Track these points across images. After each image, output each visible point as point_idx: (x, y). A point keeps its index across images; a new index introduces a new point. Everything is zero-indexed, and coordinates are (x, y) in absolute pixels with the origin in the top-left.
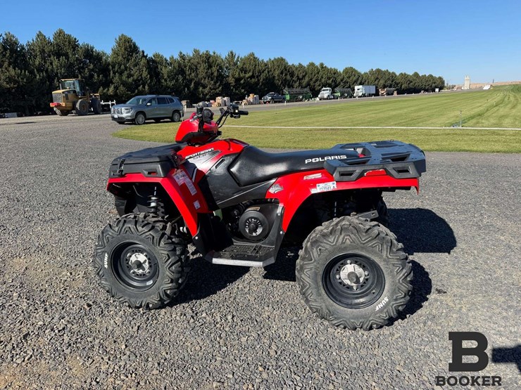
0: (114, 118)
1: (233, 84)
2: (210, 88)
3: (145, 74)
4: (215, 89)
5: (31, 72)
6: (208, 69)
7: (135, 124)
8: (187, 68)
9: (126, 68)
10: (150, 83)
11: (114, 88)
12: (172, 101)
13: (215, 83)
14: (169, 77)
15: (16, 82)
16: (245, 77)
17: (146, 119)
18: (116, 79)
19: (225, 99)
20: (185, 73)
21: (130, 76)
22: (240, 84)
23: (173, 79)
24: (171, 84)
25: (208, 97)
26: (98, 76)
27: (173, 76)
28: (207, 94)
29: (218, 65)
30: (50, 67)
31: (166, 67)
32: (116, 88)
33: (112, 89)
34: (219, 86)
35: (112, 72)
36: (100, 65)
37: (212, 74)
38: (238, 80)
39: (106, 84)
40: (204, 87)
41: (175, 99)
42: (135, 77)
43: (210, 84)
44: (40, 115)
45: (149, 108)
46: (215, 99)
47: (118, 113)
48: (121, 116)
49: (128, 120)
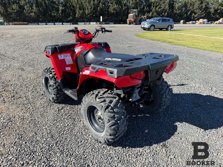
1: (213, 12)
2: (199, 14)
3: (167, 7)
4: (201, 15)
5: (122, 6)
6: (200, 4)
7: (149, 30)
8: (189, 4)
9: (159, 4)
10: (168, 11)
11: (152, 13)
12: (169, 20)
13: (202, 12)
14: (178, 8)
15: (116, 10)
16: (221, 8)
17: (155, 29)
18: (154, 10)
19: (205, 20)
20: (187, 6)
21: (160, 8)
22: (217, 13)
23: (180, 9)
24: (178, 12)
25: (196, 19)
26: (146, 8)
27: (180, 8)
28: (196, 17)
29: (206, 2)
30: (129, 4)
31: (178, 3)
32: (153, 13)
33: (151, 14)
34: (204, 13)
35: (152, 6)
36: (148, 3)
37: (202, 7)
38: (216, 10)
39: (149, 12)
40: (195, 14)
41: (171, 20)
42: (162, 9)
43: (199, 12)
44: (122, 24)
45: (157, 24)
46: (199, 20)
47: (144, 25)
48: (144, 26)
49: (147, 29)
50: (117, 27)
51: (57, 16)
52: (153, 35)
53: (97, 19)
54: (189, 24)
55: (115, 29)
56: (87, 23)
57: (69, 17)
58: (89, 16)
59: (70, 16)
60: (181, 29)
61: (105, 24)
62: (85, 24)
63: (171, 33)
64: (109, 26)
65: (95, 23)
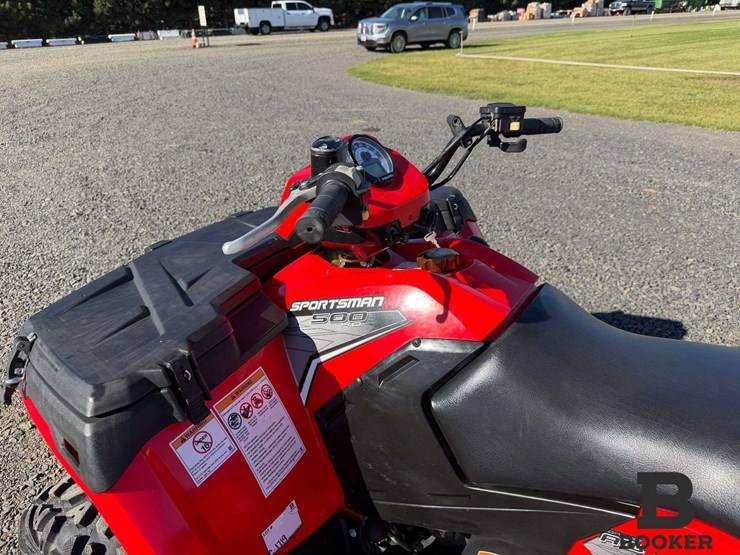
0: (360, 42)
7: (389, 51)
12: (451, 11)
17: (407, 43)
19: (545, 6)
25: (515, 3)
41: (457, 9)
45: (414, 26)
46: (525, 7)
47: (367, 32)
48: (371, 37)
49: (381, 45)
50: (268, 43)
51: (15, 10)
52: (415, 69)
53: (182, 16)
54: (498, 20)
55: (265, 52)
56: (146, 35)
57: (66, 15)
58: (146, 5)
59: (70, 11)
60: (488, 40)
61: (216, 34)
62: (136, 39)
63: (473, 59)
64: (234, 42)
65: (175, 33)
